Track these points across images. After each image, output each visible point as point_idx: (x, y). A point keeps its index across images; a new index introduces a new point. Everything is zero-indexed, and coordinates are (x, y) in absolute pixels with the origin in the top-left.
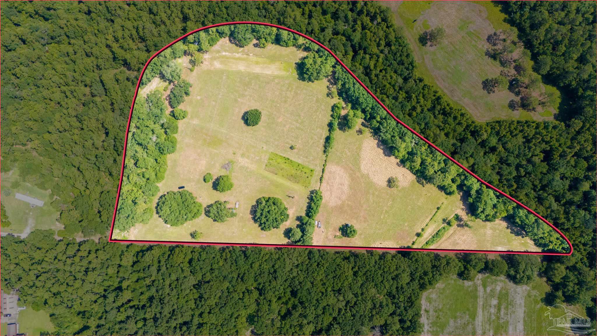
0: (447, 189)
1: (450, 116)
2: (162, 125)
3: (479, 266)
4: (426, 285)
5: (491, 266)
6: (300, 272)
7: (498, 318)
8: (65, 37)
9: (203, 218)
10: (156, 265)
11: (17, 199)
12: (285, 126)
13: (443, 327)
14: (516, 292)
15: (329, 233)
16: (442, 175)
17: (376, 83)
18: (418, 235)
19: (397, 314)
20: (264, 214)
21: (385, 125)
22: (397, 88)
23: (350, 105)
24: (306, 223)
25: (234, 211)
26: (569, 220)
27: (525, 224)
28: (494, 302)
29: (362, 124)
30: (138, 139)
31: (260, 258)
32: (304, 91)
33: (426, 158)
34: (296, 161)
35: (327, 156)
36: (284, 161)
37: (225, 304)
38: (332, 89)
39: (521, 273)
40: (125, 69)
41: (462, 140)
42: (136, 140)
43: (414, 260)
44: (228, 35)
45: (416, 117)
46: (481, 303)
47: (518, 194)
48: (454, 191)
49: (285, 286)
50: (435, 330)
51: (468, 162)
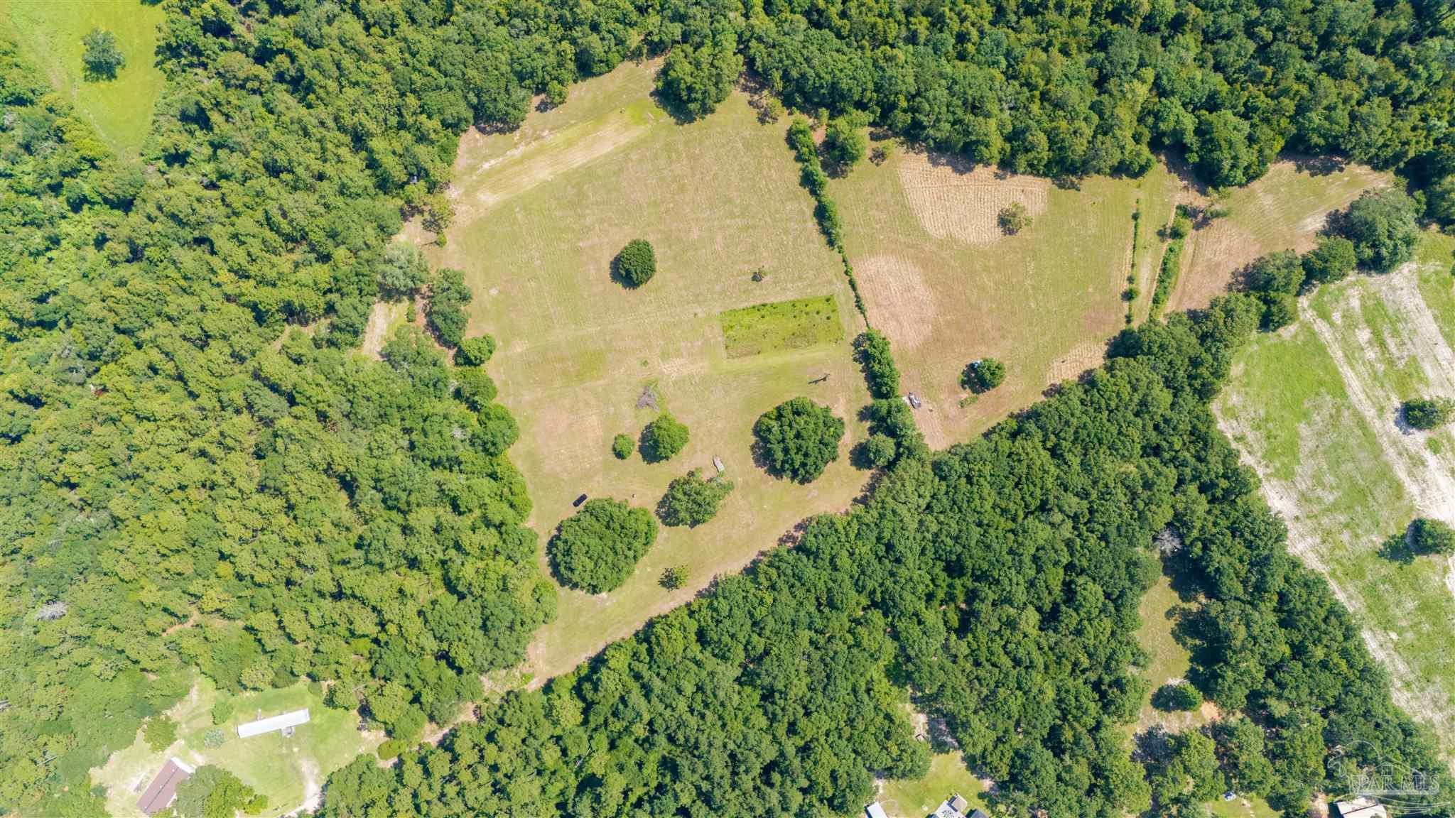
0: (1131, 163)
1: (1046, 8)
2: (458, 394)
3: (1295, 279)
4: (1213, 384)
5: (1319, 264)
6: (942, 517)
7: (1391, 363)
8: (121, 338)
9: (665, 534)
10: (635, 687)
11: (244, 740)
12: (712, 240)
13: (1291, 449)
14: (1394, 289)
15: (946, 406)
16: (1108, 139)
17: (850, 31)
18: (1129, 296)
19: (1188, 478)
20: (791, 445)
21: (927, 107)
22: (901, 17)
23: (824, 112)
24: (889, 412)
25: (722, 480)
26: (1415, 76)
27: (1336, 137)
28: (1364, 335)
29: (872, 139)
30: (427, 454)
31: (843, 540)
32: (707, 143)
33: (1054, 124)
34: (784, 299)
35: (840, 250)
36: (758, 314)
37: (828, 677)
38: (764, 102)
39: (1388, 242)
40: (296, 327)
41: (1102, 44)
42: (423, 460)
43: (1155, 349)
44: (472, 121)
45: (978, 51)
46: (1340, 354)
47: (1283, 85)
48: (1149, 160)
49: (927, 564)
50: (1278, 465)
51: (1144, 82)
